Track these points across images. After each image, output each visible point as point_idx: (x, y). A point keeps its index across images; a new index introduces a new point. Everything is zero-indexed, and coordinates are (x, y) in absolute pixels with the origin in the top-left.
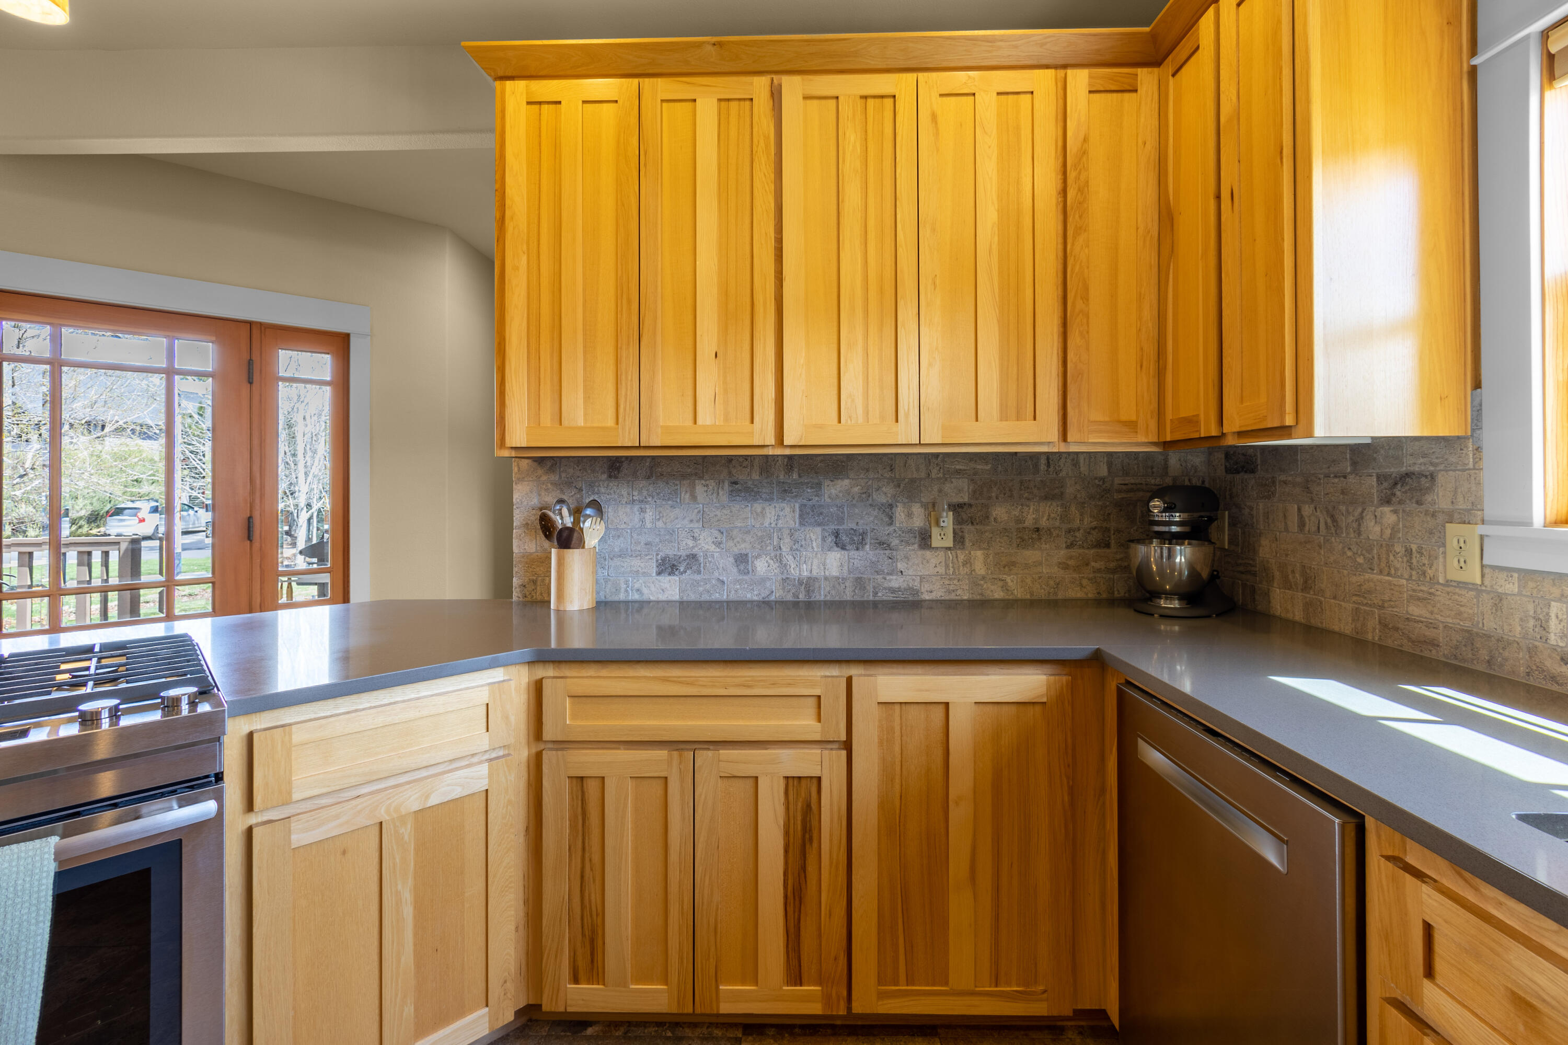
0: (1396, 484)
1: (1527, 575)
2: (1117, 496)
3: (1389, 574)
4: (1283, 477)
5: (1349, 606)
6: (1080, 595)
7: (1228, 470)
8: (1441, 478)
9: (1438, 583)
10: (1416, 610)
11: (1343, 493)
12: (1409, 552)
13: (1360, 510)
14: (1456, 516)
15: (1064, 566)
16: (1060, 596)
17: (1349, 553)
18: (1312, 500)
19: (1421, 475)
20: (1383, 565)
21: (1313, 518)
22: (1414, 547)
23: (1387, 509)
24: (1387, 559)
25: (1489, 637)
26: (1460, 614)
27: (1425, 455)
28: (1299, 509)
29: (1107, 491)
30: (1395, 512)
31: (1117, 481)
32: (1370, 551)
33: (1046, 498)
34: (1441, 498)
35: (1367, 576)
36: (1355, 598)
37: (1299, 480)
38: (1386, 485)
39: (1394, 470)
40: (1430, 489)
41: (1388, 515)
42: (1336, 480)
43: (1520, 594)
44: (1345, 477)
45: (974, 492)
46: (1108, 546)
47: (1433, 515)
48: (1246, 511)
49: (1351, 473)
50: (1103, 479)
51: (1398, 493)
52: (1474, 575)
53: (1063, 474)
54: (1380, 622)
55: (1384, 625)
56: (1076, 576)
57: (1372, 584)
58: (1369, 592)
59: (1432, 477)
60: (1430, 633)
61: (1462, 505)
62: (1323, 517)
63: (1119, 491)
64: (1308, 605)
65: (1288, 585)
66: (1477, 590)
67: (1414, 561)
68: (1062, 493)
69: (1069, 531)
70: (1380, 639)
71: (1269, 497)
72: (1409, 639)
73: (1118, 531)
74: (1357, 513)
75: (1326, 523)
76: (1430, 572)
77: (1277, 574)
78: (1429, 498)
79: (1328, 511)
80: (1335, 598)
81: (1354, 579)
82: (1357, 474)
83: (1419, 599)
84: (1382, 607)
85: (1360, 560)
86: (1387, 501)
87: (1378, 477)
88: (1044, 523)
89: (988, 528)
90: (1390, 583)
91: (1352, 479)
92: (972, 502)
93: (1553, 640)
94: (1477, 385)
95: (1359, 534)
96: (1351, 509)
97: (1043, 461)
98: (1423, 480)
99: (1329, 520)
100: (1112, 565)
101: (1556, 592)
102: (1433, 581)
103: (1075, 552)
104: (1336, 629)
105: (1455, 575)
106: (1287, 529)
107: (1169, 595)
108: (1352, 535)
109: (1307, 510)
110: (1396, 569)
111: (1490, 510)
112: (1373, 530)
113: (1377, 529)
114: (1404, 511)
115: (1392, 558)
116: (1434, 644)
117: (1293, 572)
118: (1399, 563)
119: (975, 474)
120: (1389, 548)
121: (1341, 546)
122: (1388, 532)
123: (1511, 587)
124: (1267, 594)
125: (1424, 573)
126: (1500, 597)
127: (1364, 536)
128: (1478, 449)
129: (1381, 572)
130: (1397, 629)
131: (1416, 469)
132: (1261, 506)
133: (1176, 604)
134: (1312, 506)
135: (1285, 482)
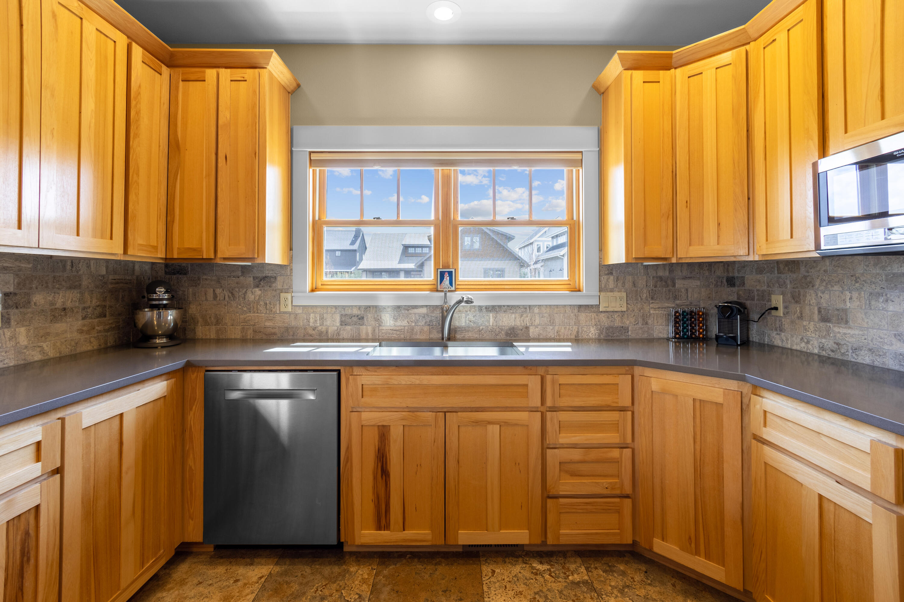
0: (261, 280)
1: (304, 307)
2: (110, 286)
3: (257, 313)
4: (205, 277)
5: (239, 328)
6: (90, 348)
7: (166, 273)
8: (279, 278)
9: (277, 313)
10: (268, 324)
11: (237, 283)
12: (266, 304)
13: (245, 290)
14: (284, 291)
15: (81, 331)
16: (79, 350)
17: (240, 307)
18: (221, 287)
19: (271, 277)
20: (255, 310)
21: (221, 294)
22: (268, 302)
23: (257, 289)
24: (257, 307)
25: (293, 327)
26: (284, 322)
27: (273, 271)
28: (214, 291)
29: (106, 283)
30: (260, 290)
31: (111, 277)
32: (249, 305)
33: (70, 288)
34: (279, 284)
35: (248, 315)
36: (242, 324)
37: (214, 278)
38: (257, 280)
39: (260, 275)
40: (274, 282)
41: (258, 291)
42: (234, 279)
43: (302, 313)
44: (238, 277)
45: (19, 284)
46: (105, 316)
47: (275, 291)
48: (181, 292)
49: (241, 276)
50: (103, 276)
51: (262, 283)
52: (289, 309)
53: (81, 272)
54: (253, 331)
55: (255, 331)
56: (87, 336)
57: (250, 317)
58: (249, 320)
59: (275, 278)
60: (273, 331)
61: (286, 287)
62: (227, 293)
63: (112, 283)
64: (217, 332)
65: (206, 323)
66: (290, 313)
67: (268, 307)
68: (80, 285)
69: (84, 309)
70: (253, 337)
71: (196, 286)
72: (266, 334)
73: (111, 307)
74: (244, 291)
75: (229, 296)
76: (274, 310)
77: (200, 320)
78: (274, 285)
79: (230, 291)
80: (232, 325)
81: (242, 317)
82: (244, 276)
83: (269, 320)
84: (254, 325)
85: (245, 309)
86: (257, 286)
87: (254, 278)
88: (69, 304)
89: (30, 310)
90: (258, 316)
91: (241, 278)
92: (17, 291)
93: (311, 324)
94: (291, 249)
95: (245, 299)
96: (241, 290)
97: (69, 263)
98: (272, 279)
99: (230, 295)
100: (107, 327)
101: (312, 311)
102: (275, 313)
103: (87, 321)
104: (233, 337)
105: (283, 309)
106: (206, 300)
107: (161, 336)
108: (241, 300)
109: (218, 291)
110: (261, 311)
111: (295, 288)
112: (251, 297)
113: (253, 297)
114: (264, 290)
115: (259, 306)
116: (275, 334)
117: (210, 318)
118: (262, 308)
119: (20, 270)
120: (258, 303)
121: (236, 305)
122: (258, 297)
123: (300, 311)
124: (194, 330)
125: (272, 311)
126: (297, 315)
127: (247, 300)
128: (291, 269)
129: (254, 312)
130: (260, 332)
131: (269, 275)
132: (191, 290)
133: (164, 340)
134: (221, 289)
135: (206, 279)
